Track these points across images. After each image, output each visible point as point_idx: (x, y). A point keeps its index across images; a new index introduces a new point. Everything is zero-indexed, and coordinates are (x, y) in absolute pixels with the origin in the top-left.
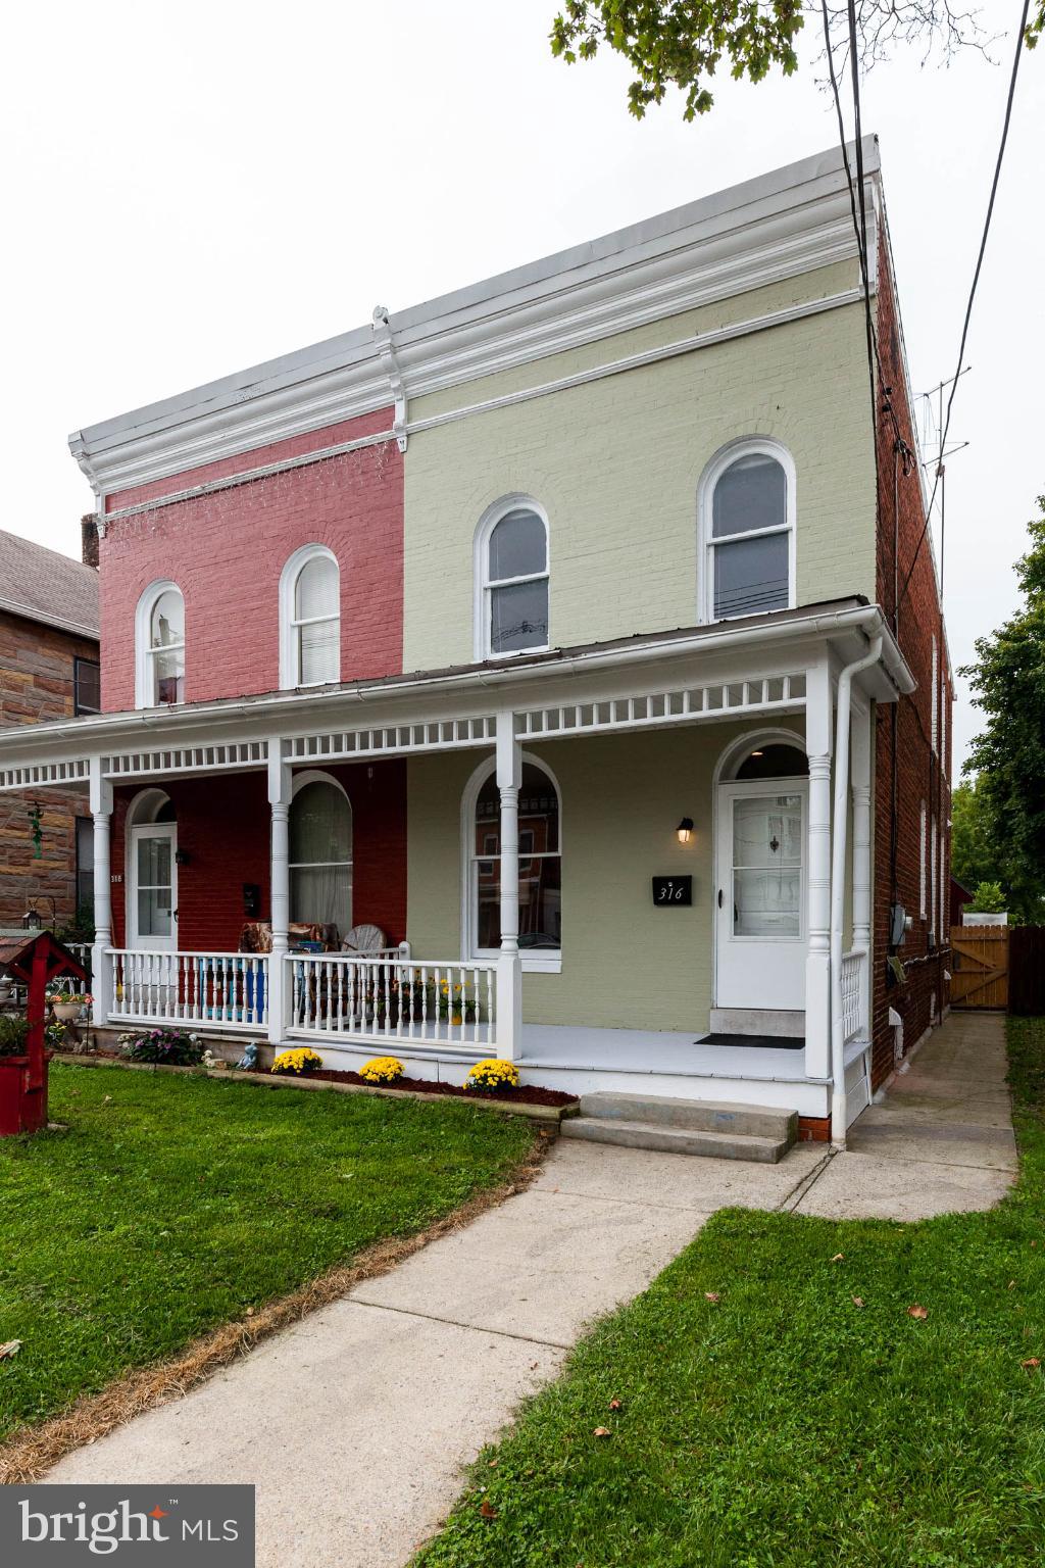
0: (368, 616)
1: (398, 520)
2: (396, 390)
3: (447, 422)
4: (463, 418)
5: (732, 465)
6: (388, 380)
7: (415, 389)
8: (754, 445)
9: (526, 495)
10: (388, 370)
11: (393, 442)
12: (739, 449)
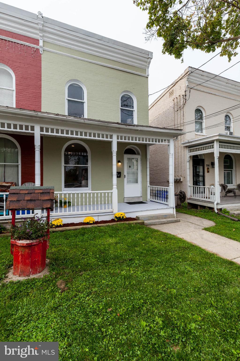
0: (28, 94)
1: (40, 71)
2: (40, 36)
3: (56, 53)
4: (62, 55)
5: (124, 95)
6: (39, 32)
7: (46, 39)
8: (129, 93)
9: (80, 82)
10: (40, 30)
11: (38, 49)
12: (126, 92)
